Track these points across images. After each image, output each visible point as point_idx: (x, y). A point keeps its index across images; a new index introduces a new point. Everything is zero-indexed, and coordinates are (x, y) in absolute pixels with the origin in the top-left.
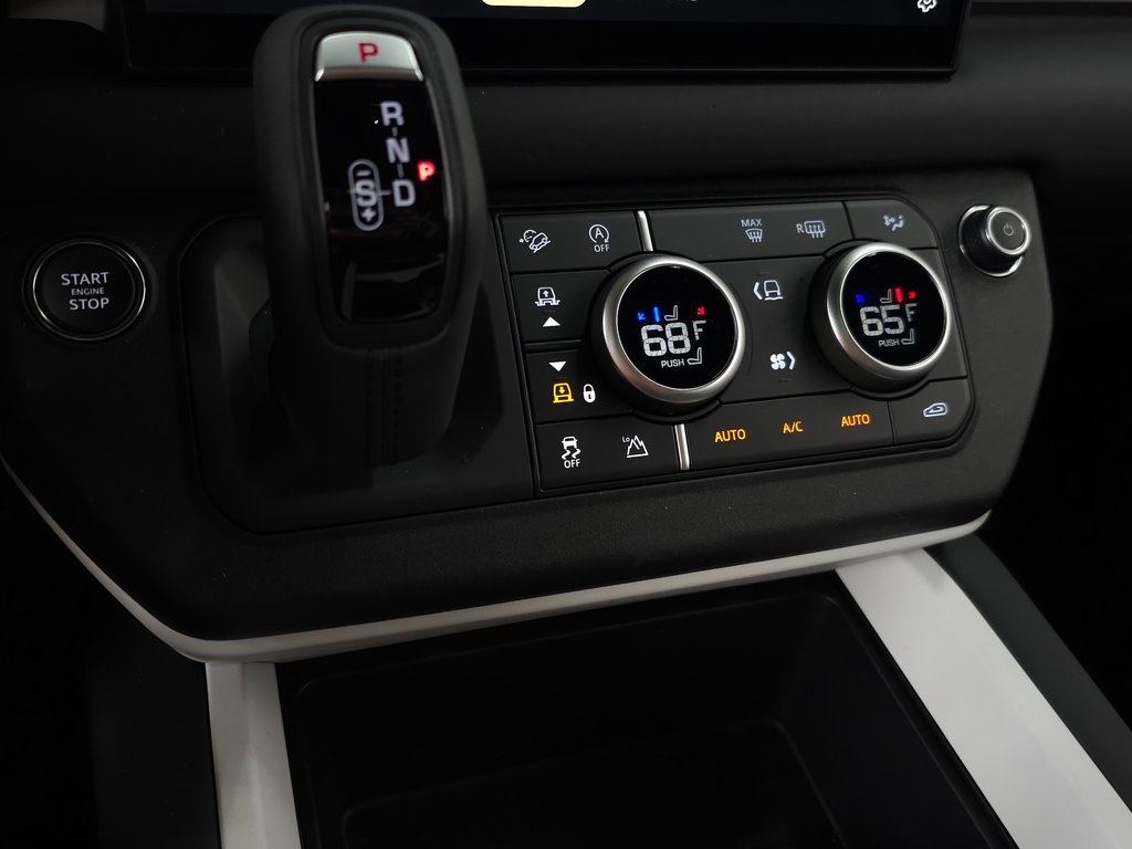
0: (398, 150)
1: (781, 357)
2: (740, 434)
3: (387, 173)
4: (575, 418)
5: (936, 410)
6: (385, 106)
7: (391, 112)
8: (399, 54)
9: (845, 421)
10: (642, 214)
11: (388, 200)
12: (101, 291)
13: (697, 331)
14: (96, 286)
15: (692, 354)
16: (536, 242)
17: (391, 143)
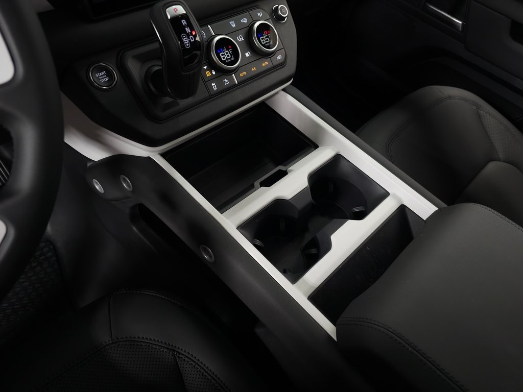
0: (188, 30)
1: (247, 53)
2: (245, 73)
3: (188, 35)
4: (213, 78)
5: (279, 57)
6: (182, 21)
7: (184, 22)
8: (181, 9)
9: (263, 65)
10: (209, 26)
11: (190, 41)
12: (105, 76)
13: (231, 52)
14: (104, 75)
15: (231, 57)
17: (186, 29)
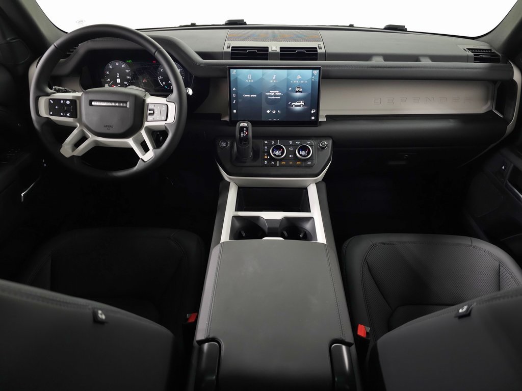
1: (291, 155)
2: (285, 163)
4: (267, 159)
5: (309, 163)
6: (245, 128)
8: (246, 125)
9: (297, 163)
10: (278, 140)
12: (225, 144)
13: (281, 152)
16: (266, 142)
17: (244, 131)
